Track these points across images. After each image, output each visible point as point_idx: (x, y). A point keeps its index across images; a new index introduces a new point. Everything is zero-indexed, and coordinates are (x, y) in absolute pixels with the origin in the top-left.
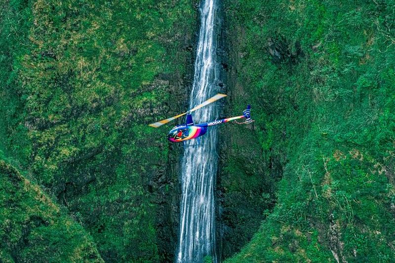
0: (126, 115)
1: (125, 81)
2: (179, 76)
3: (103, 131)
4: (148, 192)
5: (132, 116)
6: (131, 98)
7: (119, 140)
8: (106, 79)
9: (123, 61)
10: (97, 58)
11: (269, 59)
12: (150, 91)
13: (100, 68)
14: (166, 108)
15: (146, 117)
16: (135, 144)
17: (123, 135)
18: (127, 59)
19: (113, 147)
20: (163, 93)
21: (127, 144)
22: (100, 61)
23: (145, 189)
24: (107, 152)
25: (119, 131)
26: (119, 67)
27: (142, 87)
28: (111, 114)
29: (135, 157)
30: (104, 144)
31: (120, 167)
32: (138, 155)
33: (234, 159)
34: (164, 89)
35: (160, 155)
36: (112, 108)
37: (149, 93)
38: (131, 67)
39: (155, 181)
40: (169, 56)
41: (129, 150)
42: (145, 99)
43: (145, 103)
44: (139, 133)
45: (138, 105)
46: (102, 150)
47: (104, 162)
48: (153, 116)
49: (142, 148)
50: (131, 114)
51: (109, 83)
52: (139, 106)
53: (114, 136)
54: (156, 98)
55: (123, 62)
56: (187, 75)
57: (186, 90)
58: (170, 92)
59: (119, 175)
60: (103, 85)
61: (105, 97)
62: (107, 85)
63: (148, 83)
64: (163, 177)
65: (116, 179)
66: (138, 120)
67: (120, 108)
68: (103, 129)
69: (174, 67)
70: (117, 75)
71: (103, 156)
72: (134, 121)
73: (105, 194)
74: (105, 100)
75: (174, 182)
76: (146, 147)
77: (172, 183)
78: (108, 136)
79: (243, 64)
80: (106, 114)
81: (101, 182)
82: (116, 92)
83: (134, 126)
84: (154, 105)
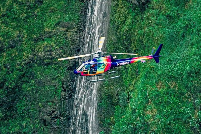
0: (27, 57)
1: (29, 27)
2: (75, 24)
3: (4, 69)
4: (43, 125)
5: (33, 58)
6: (33, 42)
7: (20, 79)
8: (11, 24)
9: (28, 9)
10: (4, 5)
11: (131, 7)
12: (50, 37)
13: (6, 14)
14: (62, 52)
15: (45, 59)
16: (34, 82)
17: (24, 74)
18: (32, 8)
19: (14, 84)
20: (61, 39)
21: (28, 82)
22: (6, 8)
23: (40, 123)
24: (7, 88)
25: (20, 70)
26: (25, 15)
27: (44, 33)
28: (13, 55)
29: (34, 95)
30: (6, 81)
31: (21, 102)
32: (37, 92)
33: (106, 96)
34: (61, 36)
35: (55, 93)
36: (15, 50)
37: (50, 39)
38: (36, 16)
39: (49, 116)
40: (69, 7)
41: (29, 88)
42: (45, 43)
43: (46, 47)
44: (39, 73)
45: (39, 48)
46: (3, 86)
47: (4, 97)
48: (51, 59)
49: (41, 86)
50: (32, 56)
51: (14, 28)
52: (40, 50)
53: (15, 75)
54: (55, 43)
55: (29, 11)
56: (80, 24)
57: (78, 36)
58: (66, 38)
59: (19, 110)
60: (7, 29)
61: (8, 40)
62: (11, 30)
63: (50, 30)
64: (56, 113)
65: (16, 113)
66: (38, 62)
67: (22, 50)
68: (5, 67)
69: (72, 17)
70: (22, 22)
71: (4, 92)
72: (35, 63)
73: (6, 125)
74: (9, 42)
75: (63, 117)
76: (44, 86)
77: (62, 118)
78: (9, 74)
79: (114, 12)
80: (9, 55)
81: (3, 114)
82: (19, 36)
83: (34, 67)
84: (53, 49)
